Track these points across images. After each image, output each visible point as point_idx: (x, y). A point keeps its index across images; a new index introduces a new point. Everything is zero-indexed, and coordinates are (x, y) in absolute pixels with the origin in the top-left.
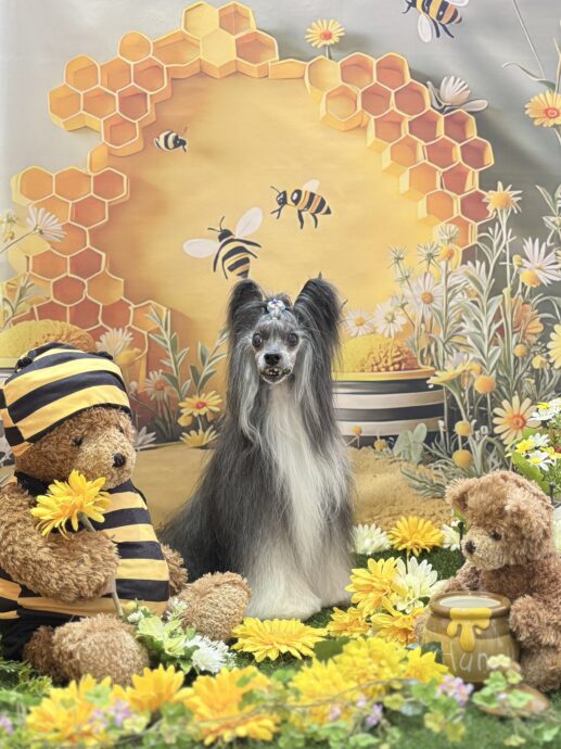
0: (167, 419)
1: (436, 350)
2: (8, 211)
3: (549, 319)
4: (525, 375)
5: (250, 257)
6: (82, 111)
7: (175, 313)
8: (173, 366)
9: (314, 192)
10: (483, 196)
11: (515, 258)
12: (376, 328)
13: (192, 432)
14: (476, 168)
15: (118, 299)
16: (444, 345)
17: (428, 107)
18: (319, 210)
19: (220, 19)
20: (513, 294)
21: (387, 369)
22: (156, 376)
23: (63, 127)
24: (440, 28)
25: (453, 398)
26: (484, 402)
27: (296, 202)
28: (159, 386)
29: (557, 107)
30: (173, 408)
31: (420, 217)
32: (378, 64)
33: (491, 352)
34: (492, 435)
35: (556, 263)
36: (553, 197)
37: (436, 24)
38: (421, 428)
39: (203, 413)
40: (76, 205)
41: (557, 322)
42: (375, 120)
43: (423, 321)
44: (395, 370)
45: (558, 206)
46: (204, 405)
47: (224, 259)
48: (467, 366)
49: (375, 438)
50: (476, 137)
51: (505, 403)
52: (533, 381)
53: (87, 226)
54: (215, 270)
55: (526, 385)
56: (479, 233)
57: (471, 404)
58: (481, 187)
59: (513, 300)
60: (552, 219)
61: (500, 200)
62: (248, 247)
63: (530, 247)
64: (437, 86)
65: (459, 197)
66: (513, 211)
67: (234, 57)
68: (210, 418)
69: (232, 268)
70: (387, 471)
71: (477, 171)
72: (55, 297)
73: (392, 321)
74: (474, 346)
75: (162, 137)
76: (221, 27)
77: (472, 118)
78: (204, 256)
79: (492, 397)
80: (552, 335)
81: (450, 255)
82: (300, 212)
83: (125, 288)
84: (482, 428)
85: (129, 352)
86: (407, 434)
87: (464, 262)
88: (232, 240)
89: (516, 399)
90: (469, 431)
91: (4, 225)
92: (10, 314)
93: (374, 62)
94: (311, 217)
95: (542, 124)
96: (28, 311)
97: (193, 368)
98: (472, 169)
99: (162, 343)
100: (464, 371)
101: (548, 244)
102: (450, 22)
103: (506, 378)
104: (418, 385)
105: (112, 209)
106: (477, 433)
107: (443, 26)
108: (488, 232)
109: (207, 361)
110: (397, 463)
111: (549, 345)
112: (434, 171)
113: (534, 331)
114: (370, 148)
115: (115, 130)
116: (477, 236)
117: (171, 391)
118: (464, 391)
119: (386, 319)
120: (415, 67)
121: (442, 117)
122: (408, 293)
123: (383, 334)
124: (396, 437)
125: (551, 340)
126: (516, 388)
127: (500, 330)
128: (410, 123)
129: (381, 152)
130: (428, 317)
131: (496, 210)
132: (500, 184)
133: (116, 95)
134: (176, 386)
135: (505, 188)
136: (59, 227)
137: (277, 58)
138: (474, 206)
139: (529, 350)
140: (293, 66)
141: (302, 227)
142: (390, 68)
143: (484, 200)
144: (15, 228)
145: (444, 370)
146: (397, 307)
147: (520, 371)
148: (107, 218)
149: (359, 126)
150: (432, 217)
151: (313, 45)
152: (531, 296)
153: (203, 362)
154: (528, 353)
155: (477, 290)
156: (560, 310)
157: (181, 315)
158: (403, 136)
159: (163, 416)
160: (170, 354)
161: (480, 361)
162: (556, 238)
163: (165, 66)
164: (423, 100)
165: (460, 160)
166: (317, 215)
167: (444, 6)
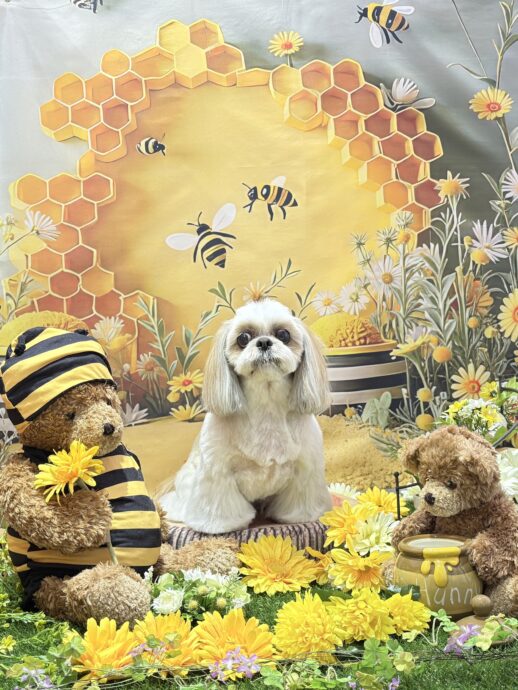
0: (158, 396)
1: (397, 325)
2: (7, 214)
3: (498, 292)
4: (478, 344)
5: (226, 248)
6: (70, 123)
7: (160, 302)
8: (161, 349)
9: (282, 186)
10: (434, 185)
11: (467, 239)
12: (343, 307)
13: (181, 407)
14: (427, 159)
15: (109, 291)
16: (404, 320)
17: (382, 107)
18: (287, 202)
19: (192, 34)
20: (465, 271)
21: (354, 344)
22: (146, 358)
23: (53, 136)
25: (414, 367)
26: (442, 371)
27: (266, 196)
28: (149, 367)
29: (499, 102)
30: (162, 386)
31: (378, 205)
32: (334, 69)
33: (447, 325)
34: (451, 399)
35: (503, 242)
36: (498, 183)
37: (385, 32)
38: (386, 396)
39: (189, 390)
40: (69, 208)
41: (506, 296)
42: (335, 120)
43: (384, 299)
44: (360, 344)
45: (503, 190)
46: (190, 382)
47: (203, 250)
48: (425, 339)
49: (345, 406)
50: (426, 131)
51: (461, 370)
52: (486, 350)
53: (79, 226)
54: (195, 260)
55: (479, 354)
56: (432, 217)
57: (431, 373)
58: (432, 177)
59: (466, 277)
60: (498, 202)
61: (449, 187)
62: (224, 239)
63: (478, 228)
64: (389, 87)
65: (413, 186)
66: (462, 196)
67: (206, 69)
68: (195, 394)
69: (210, 259)
70: (357, 436)
71: (428, 163)
72: (54, 291)
73: (356, 300)
74: (431, 320)
75: (143, 143)
76: (192, 42)
77: (422, 114)
78: (185, 249)
79: (449, 365)
80: (502, 307)
81: (407, 239)
82: (269, 206)
83: (115, 275)
84: (441, 393)
85: (121, 337)
86: (374, 402)
87: (419, 244)
88: (210, 233)
89: (471, 367)
90: (430, 397)
91: (4, 228)
92: (13, 307)
93: (332, 68)
94: (280, 209)
95: (486, 117)
96: (29, 304)
97: (179, 350)
98: (424, 161)
99: (149, 328)
100: (423, 343)
101: (495, 225)
102: (399, 28)
103: (461, 348)
104: (381, 357)
105: (101, 210)
106: (437, 398)
107: (393, 33)
108: (440, 217)
109: (191, 343)
110: (367, 429)
111: (500, 317)
112: (389, 164)
113: (486, 304)
114: (331, 145)
115: (101, 139)
116: (430, 221)
117: (161, 372)
118: (424, 361)
119: (352, 298)
120: (372, 71)
121: (395, 114)
122: (370, 274)
123: (349, 311)
124: (364, 405)
125: (501, 312)
126: (471, 357)
127: (455, 304)
128: (365, 121)
129: (340, 149)
130: (389, 295)
131: (446, 196)
132: (449, 173)
133: (100, 107)
134: (165, 366)
135: (454, 176)
136: (53, 227)
137: (244, 67)
138: (427, 193)
139: (481, 321)
140: (258, 75)
141: (271, 219)
142: (346, 73)
143: (436, 188)
144: (14, 230)
145: (405, 342)
146: (360, 288)
147: (474, 340)
148: (96, 219)
149: (320, 126)
150: (389, 205)
151: (276, 55)
152: (481, 273)
153: (188, 345)
154: (481, 325)
155: (432, 269)
156: (508, 285)
157: (166, 302)
158: (360, 133)
159: (154, 394)
160: (158, 338)
161: (438, 333)
162: (502, 219)
163: (143, 79)
164: (377, 100)
165: (412, 153)
166: (286, 208)
167: (393, 14)
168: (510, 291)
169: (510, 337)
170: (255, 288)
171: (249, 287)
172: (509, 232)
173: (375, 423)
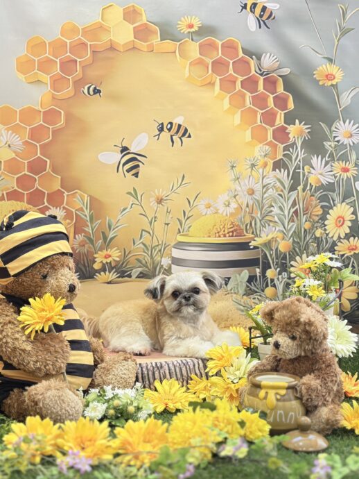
0: (86, 264)
1: (255, 224)
3: (326, 206)
4: (310, 241)
5: (140, 164)
6: (36, 71)
7: (92, 199)
8: (91, 232)
9: (181, 123)
10: (286, 128)
11: (305, 168)
12: (218, 210)
13: (102, 273)
14: (282, 111)
15: (57, 189)
16: (260, 221)
17: (253, 72)
18: (184, 135)
19: (124, 14)
20: (304, 190)
21: (225, 236)
22: (80, 237)
23: (24, 80)
24: (262, 22)
25: (265, 254)
26: (285, 258)
27: (169, 130)
28: (81, 244)
29: (334, 73)
30: (90, 258)
31: (247, 141)
32: (223, 45)
33: (289, 226)
34: (289, 278)
35: (332, 171)
36: (330, 130)
37: (259, 20)
38: (245, 273)
39: (109, 261)
40: (32, 130)
41: (332, 208)
42: (220, 79)
43: (247, 206)
44: (229, 236)
45: (334, 135)
46: (110, 256)
47: (124, 165)
48: (274, 235)
50: (283, 91)
51: (298, 258)
52: (316, 245)
53: (38, 143)
54: (118, 171)
55: (311, 247)
56: (284, 151)
57: (277, 259)
58: (285, 123)
59: (304, 194)
60: (329, 143)
61: (297, 131)
62: (139, 158)
63: (315, 161)
64: (259, 58)
65: (272, 129)
66: (305, 138)
67: (133, 39)
68: (113, 264)
69: (128, 171)
70: (223, 299)
71: (283, 113)
72: (18, 187)
73: (228, 206)
74: (279, 222)
75: (86, 87)
76: (124, 19)
77: (281, 79)
78: (111, 163)
79: (289, 254)
80: (328, 216)
81: (265, 165)
82: (171, 136)
83: (62, 179)
84: (283, 273)
86: (236, 276)
87: (274, 169)
88: (129, 153)
89: (304, 256)
90: (275, 276)
93: (220, 43)
94: (179, 139)
95: (324, 84)
96: (1, 195)
97: (103, 233)
98: (280, 112)
99: (83, 217)
100: (273, 238)
101: (327, 159)
102: (268, 19)
103: (298, 243)
104: (243, 246)
105: (54, 132)
106: (280, 277)
107: (263, 21)
108: (289, 151)
109: (112, 228)
110: (230, 295)
111: (326, 223)
112: (256, 112)
113: (317, 213)
114: (216, 97)
115: (56, 83)
116: (282, 153)
117: (90, 247)
118: (272, 250)
119: (225, 204)
120: (247, 47)
121: (262, 78)
122: (239, 188)
123: (222, 214)
124: (229, 278)
125: (327, 219)
126: (305, 249)
127: (296, 212)
128: (241, 81)
129: (223, 100)
130: (251, 203)
131: (294, 137)
132: (297, 121)
133: (58, 61)
134: (92, 243)
135: (300, 124)
136: (20, 143)
137: (159, 39)
138: (281, 134)
139: (313, 225)
140: (169, 45)
141: (173, 146)
142: (229, 47)
143: (287, 131)
145: (260, 237)
146: (231, 198)
147: (308, 238)
148: (51, 138)
149: (210, 83)
150: (254, 140)
151: (182, 32)
152: (316, 191)
153: (110, 229)
154: (313, 227)
155: (282, 187)
156: (333, 201)
157: (96, 199)
158: (237, 90)
159: (84, 262)
160: (89, 224)
161: (283, 232)
162: (331, 156)
163: (89, 43)
164: (250, 68)
165: (273, 105)
166: (183, 138)
167: (264, 9)
168: (334, 205)
169: (332, 237)
170: (159, 193)
171: (154, 192)
172: (336, 164)
173: (236, 291)
